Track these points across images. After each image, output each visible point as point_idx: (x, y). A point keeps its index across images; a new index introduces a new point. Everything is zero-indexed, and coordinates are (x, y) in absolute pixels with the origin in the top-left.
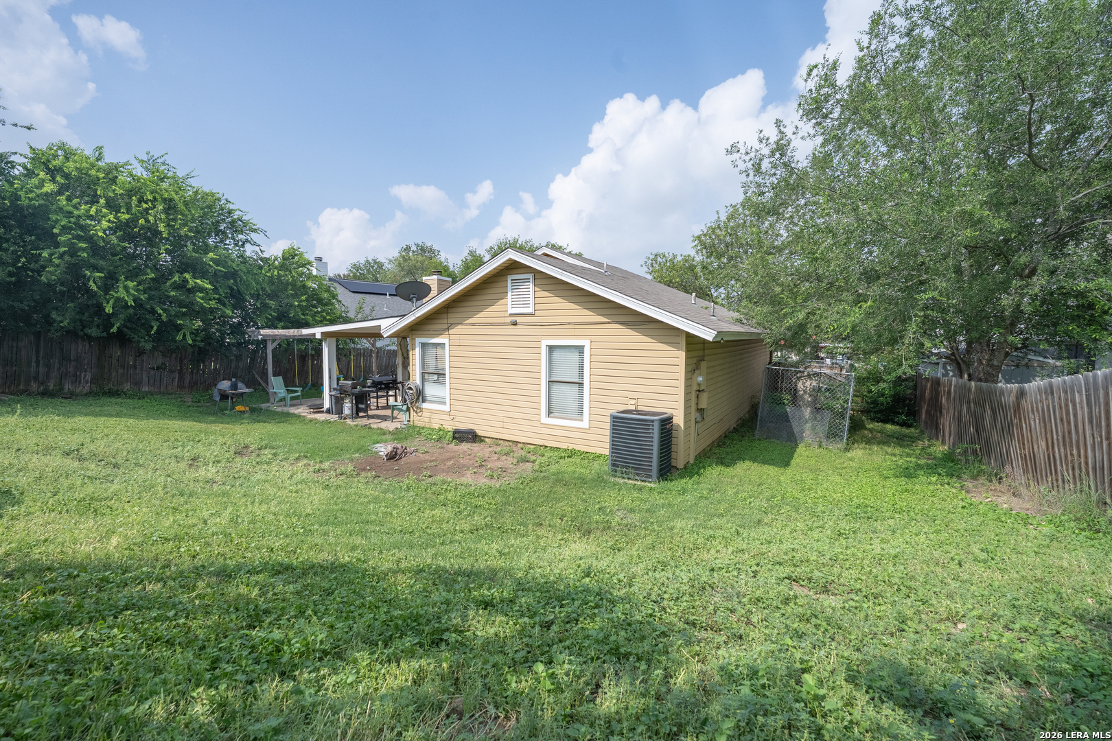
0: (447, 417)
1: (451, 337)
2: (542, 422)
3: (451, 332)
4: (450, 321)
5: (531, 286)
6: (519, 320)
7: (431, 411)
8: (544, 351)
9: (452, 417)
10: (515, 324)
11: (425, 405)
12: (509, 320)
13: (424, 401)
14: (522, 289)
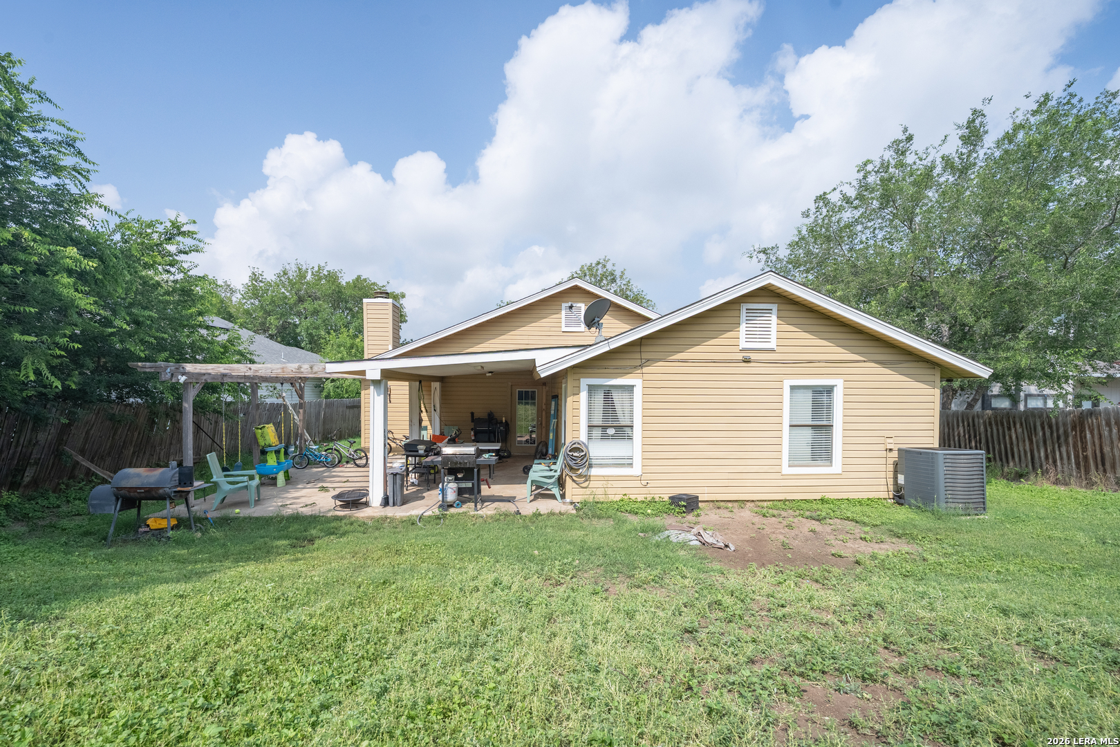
0: (638, 484)
1: (646, 377)
2: (783, 473)
3: (645, 370)
4: (645, 356)
5: (774, 318)
6: (753, 356)
7: (606, 478)
8: (787, 391)
9: (644, 483)
10: (747, 361)
11: (594, 471)
12: (740, 356)
13: (590, 466)
14: (760, 321)
